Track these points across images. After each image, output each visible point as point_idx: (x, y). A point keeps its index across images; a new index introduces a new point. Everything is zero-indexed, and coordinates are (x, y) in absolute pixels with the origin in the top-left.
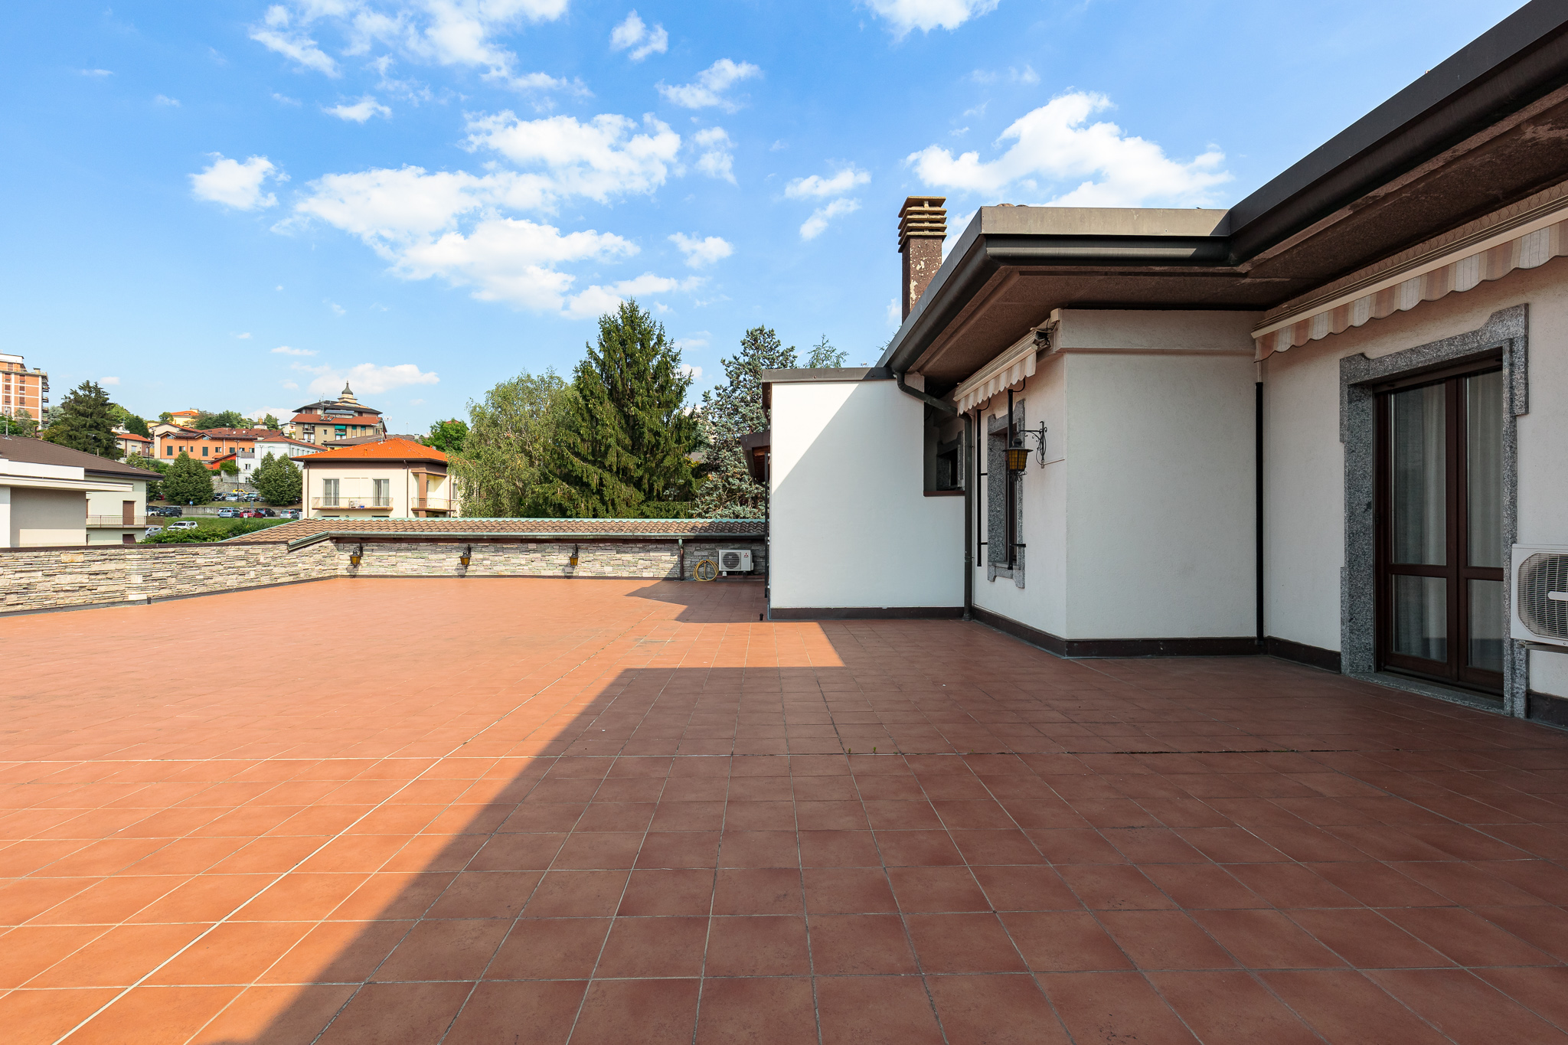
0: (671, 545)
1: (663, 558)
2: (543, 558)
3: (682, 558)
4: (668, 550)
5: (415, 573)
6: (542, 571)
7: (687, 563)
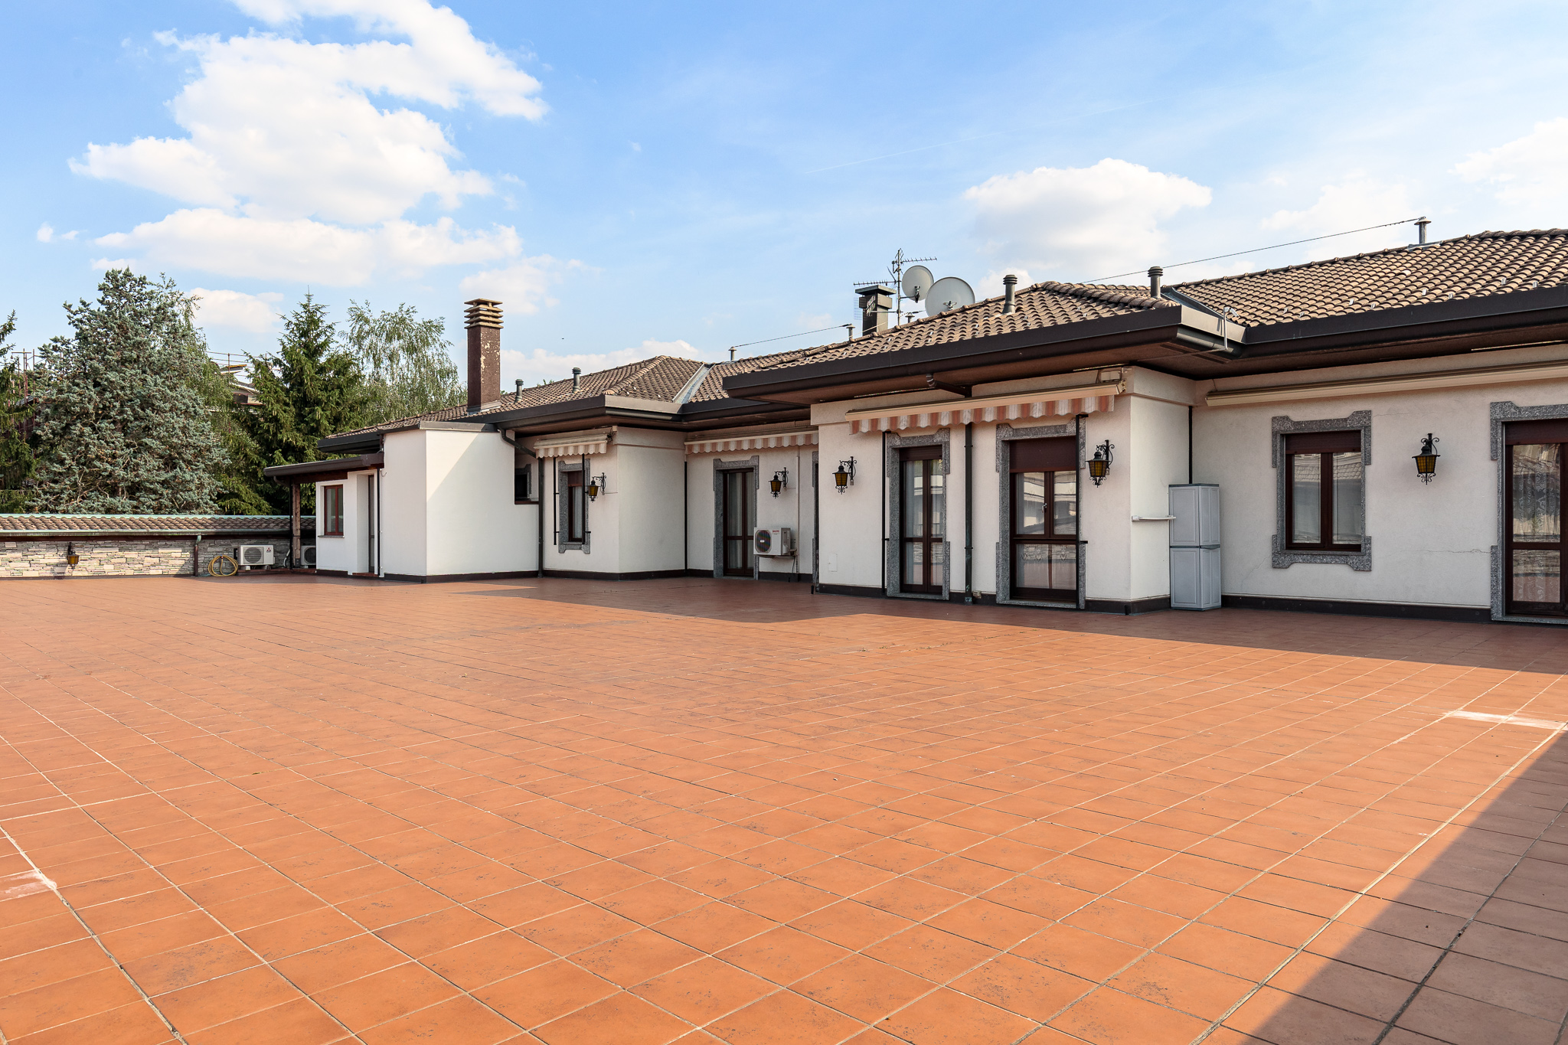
0: (181, 541)
1: (173, 555)
3: (195, 554)
4: (179, 547)
7: (201, 559)
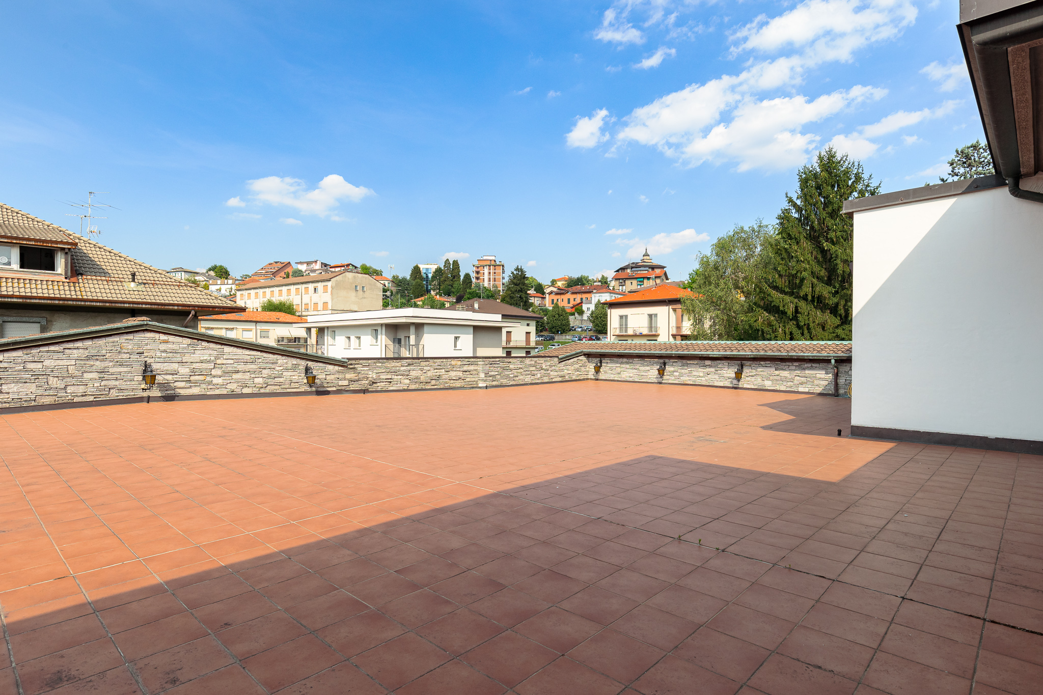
0: (825, 364)
1: (818, 376)
2: (717, 372)
3: (836, 376)
4: (825, 369)
5: (631, 379)
6: (715, 382)
7: (841, 381)
